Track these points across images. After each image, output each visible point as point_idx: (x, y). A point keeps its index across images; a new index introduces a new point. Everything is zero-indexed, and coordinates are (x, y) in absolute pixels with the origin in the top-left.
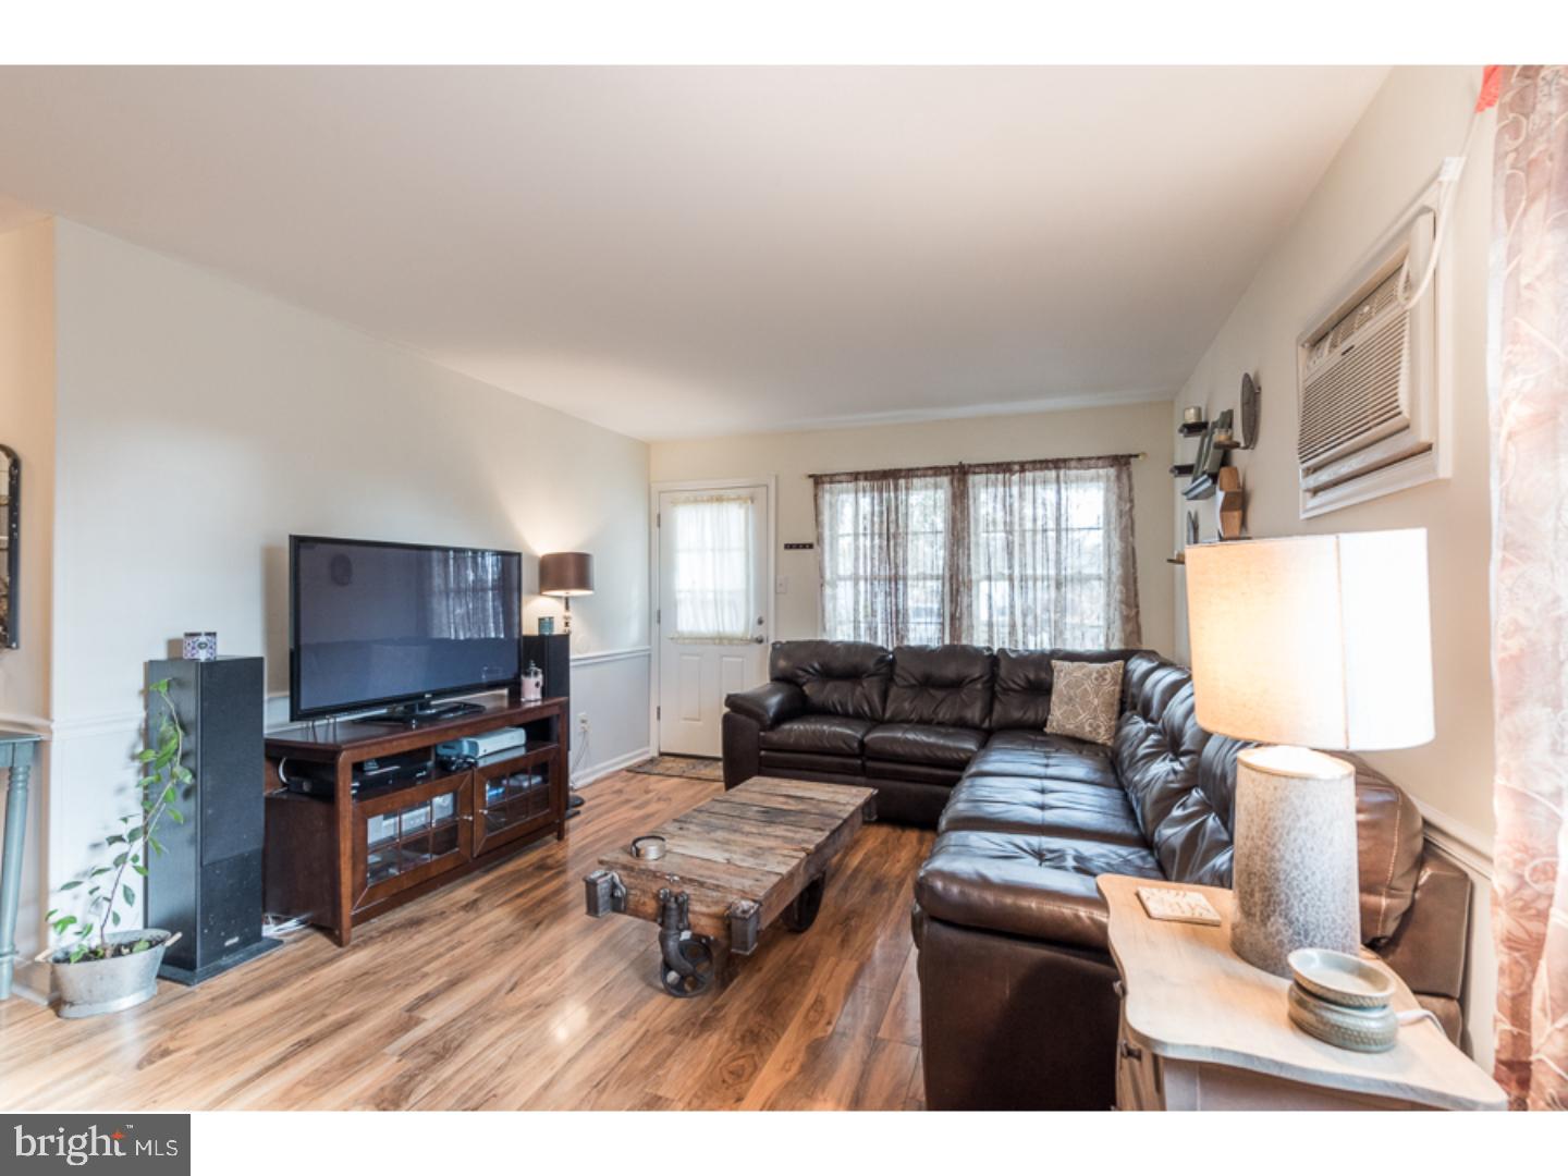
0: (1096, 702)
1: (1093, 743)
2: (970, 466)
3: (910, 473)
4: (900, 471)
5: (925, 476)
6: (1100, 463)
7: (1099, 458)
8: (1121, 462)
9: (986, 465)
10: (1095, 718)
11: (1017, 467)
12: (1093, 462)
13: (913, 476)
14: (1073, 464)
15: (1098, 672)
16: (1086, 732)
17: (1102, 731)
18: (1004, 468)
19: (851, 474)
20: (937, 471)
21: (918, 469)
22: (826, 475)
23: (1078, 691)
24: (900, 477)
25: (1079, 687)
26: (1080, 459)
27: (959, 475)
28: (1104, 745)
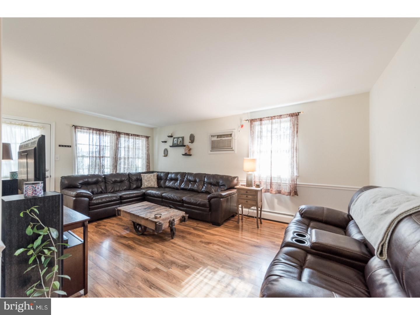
0: (154, 180)
1: (154, 187)
2: (121, 133)
3: (106, 131)
4: (104, 130)
5: (110, 133)
6: (145, 137)
7: (145, 136)
8: (147, 137)
9: (124, 133)
10: (154, 183)
11: (130, 135)
12: (143, 137)
13: (107, 132)
14: (140, 136)
15: (153, 175)
16: (153, 186)
17: (156, 185)
18: (128, 134)
19: (89, 128)
20: (113, 132)
21: (108, 131)
22: (79, 126)
23: (150, 179)
24: (104, 132)
25: (150, 178)
26: (142, 136)
27: (118, 134)
28: (156, 187)
